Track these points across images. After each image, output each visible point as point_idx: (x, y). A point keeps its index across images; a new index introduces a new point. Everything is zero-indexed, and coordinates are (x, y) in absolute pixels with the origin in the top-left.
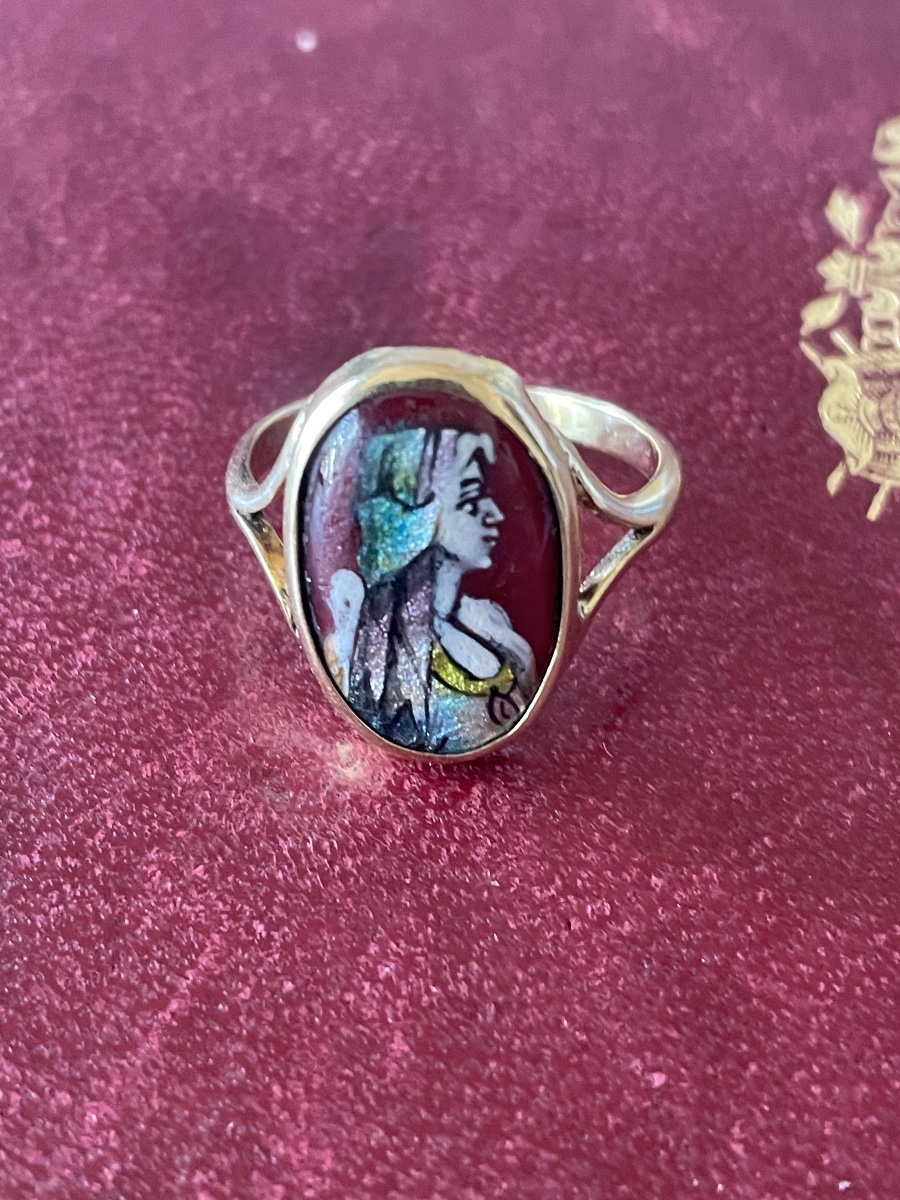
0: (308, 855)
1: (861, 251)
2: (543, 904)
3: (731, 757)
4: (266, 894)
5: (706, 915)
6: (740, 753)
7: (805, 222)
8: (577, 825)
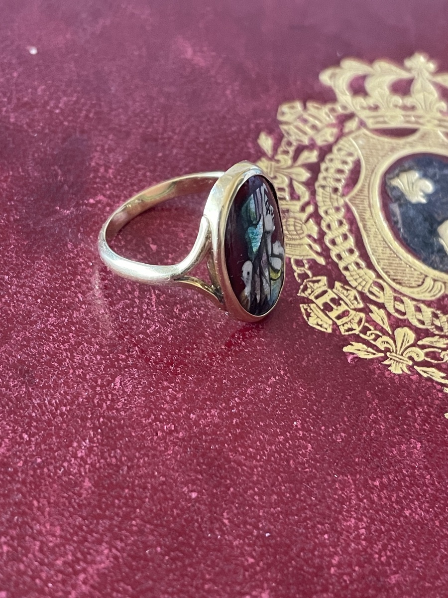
0: (46, 406)
1: (272, 158)
2: (146, 426)
3: (222, 365)
4: (28, 422)
5: (213, 429)
6: (225, 364)
7: (250, 145)
8: (160, 394)
